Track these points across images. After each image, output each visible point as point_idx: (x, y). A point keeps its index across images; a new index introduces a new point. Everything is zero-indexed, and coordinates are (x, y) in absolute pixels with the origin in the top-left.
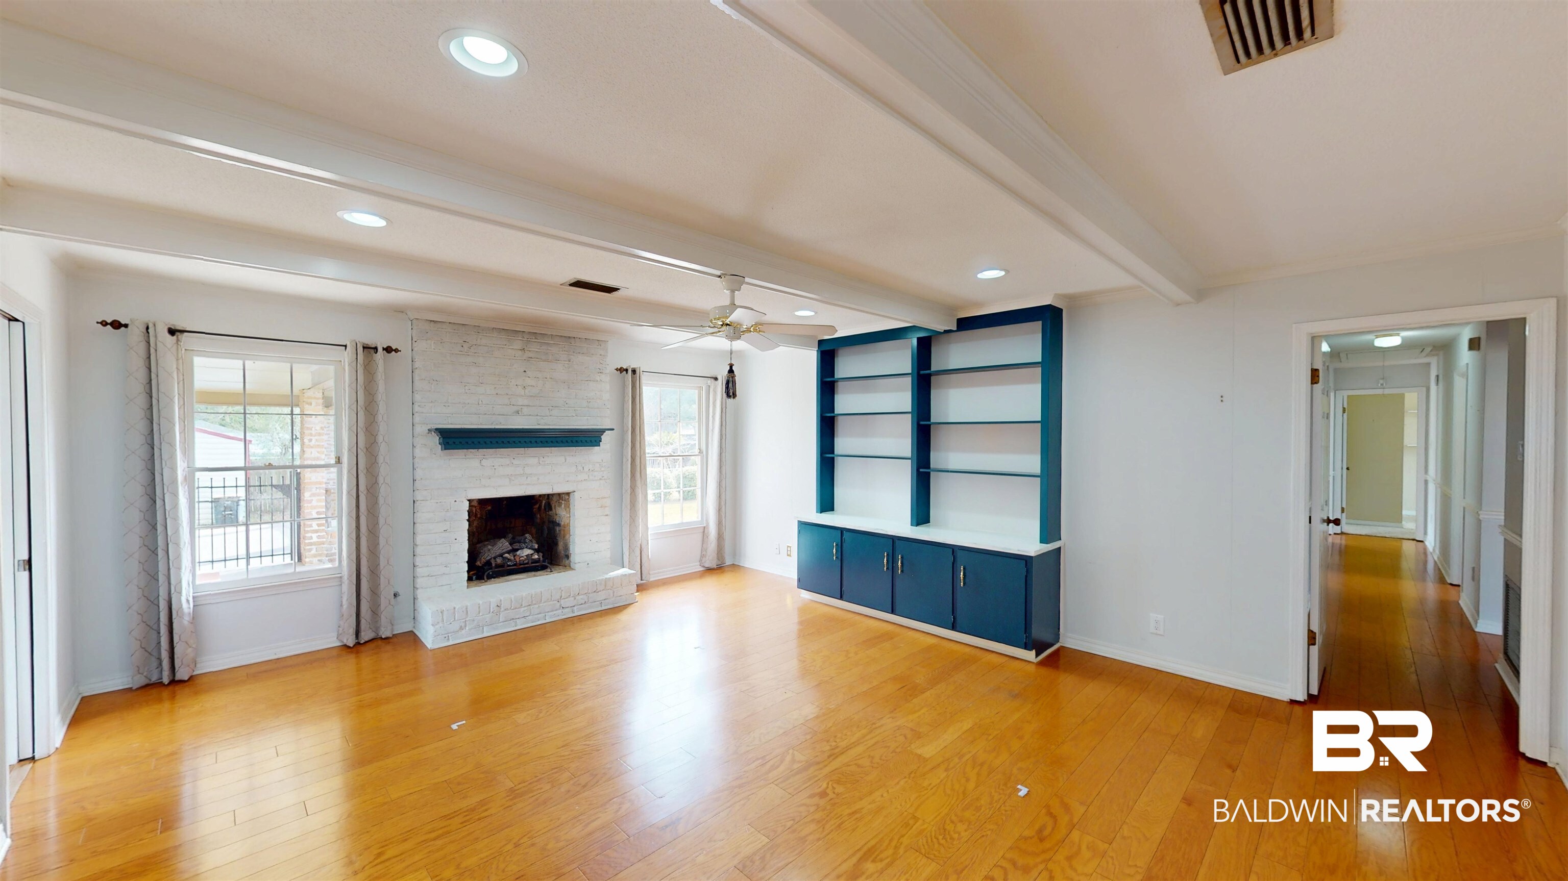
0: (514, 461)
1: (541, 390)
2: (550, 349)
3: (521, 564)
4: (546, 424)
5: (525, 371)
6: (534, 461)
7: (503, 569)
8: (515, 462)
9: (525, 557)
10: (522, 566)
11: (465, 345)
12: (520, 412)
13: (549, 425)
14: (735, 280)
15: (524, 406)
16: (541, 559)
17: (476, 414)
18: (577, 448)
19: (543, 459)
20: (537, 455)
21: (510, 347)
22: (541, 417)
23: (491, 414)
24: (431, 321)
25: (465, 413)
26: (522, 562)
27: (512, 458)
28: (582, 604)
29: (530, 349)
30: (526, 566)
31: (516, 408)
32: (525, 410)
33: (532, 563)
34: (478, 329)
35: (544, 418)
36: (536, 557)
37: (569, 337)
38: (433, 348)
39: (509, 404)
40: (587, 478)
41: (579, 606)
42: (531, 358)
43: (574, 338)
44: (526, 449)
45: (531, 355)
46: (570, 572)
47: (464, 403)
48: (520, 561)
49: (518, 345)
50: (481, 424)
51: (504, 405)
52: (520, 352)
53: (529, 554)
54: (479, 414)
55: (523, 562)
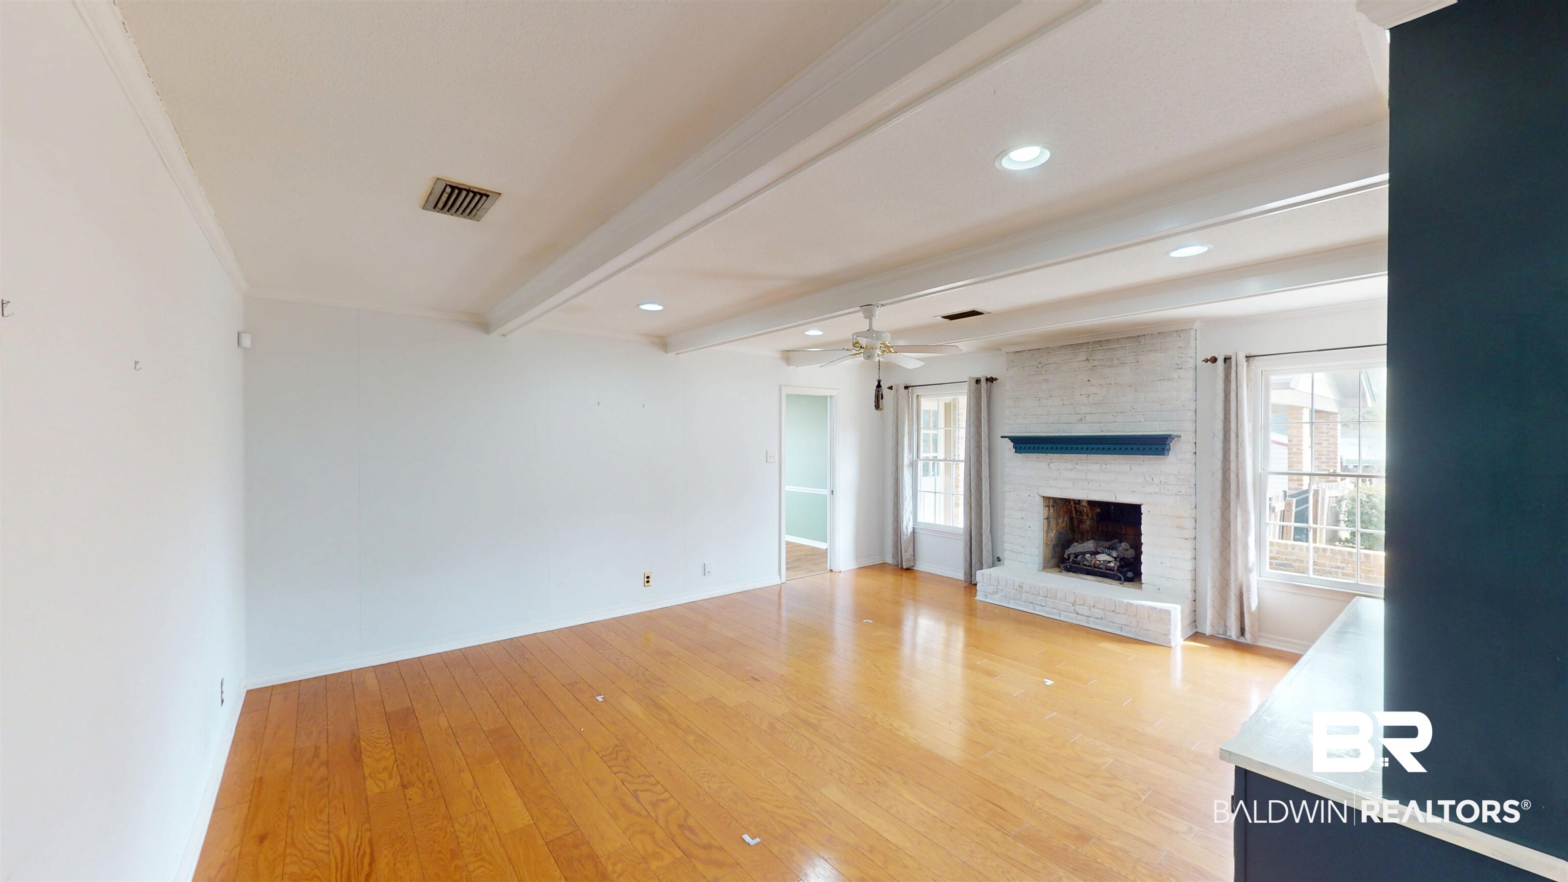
0: (1076, 466)
1: (1105, 396)
2: (1114, 353)
3: (1095, 567)
4: (1109, 431)
5: (1089, 380)
6: (1096, 467)
7: (1079, 566)
8: (1078, 467)
9: (1102, 562)
10: (1097, 569)
11: (1040, 366)
12: (1083, 420)
13: (1113, 432)
14: (868, 309)
15: (1087, 414)
16: (1116, 568)
17: (1046, 423)
18: (1145, 456)
19: (1105, 466)
20: (1100, 462)
21: (1076, 360)
22: (1104, 424)
23: (1057, 423)
24: (1016, 352)
25: (1038, 424)
26: (1097, 565)
27: (1075, 463)
28: (1097, 618)
29: (1094, 358)
30: (1101, 570)
31: (1079, 417)
32: (1088, 418)
33: (1106, 569)
34: (1049, 351)
35: (1107, 424)
36: (1112, 564)
37: (1138, 336)
38: (1017, 372)
39: (1073, 413)
40: (1158, 491)
41: (1094, 619)
42: (1096, 366)
43: (1144, 335)
44: (1088, 455)
45: (1095, 363)
46: (1138, 591)
47: (1038, 415)
48: (1094, 563)
49: (1082, 356)
50: (1050, 432)
51: (1069, 414)
52: (1085, 363)
53: (1106, 560)
54: (1048, 424)
55: (1099, 566)
